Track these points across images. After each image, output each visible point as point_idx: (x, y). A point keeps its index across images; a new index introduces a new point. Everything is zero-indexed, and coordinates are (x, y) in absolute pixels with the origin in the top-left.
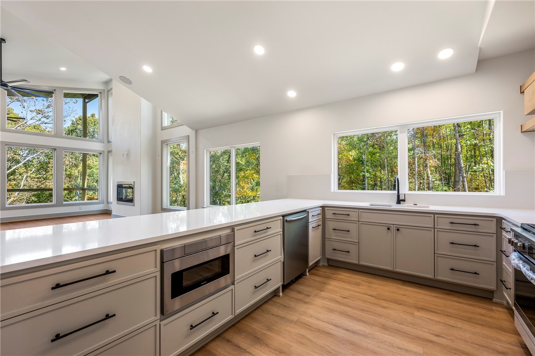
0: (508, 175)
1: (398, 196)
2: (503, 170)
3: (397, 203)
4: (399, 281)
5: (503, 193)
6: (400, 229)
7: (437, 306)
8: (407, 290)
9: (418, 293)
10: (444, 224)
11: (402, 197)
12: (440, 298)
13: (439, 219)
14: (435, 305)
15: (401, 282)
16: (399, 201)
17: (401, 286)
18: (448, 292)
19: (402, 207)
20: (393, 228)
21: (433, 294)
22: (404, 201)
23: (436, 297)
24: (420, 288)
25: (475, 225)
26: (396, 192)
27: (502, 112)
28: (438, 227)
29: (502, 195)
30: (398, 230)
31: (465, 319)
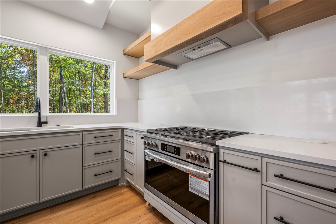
0: (118, 102)
1: (39, 118)
2: (116, 99)
3: (38, 126)
4: (46, 211)
5: (115, 113)
6: (47, 153)
7: (92, 216)
8: (58, 217)
9: (71, 212)
10: (89, 139)
11: (43, 120)
12: (92, 205)
13: (87, 135)
14: (90, 217)
15: (49, 210)
16: (40, 124)
17: (50, 217)
18: (92, 196)
19: (44, 129)
20: (39, 155)
21: (85, 205)
22: (46, 123)
23: (88, 206)
24: (70, 206)
25: (110, 136)
26: (36, 114)
27: (115, 62)
28: (86, 142)
29: (115, 114)
30: (46, 155)
31: (116, 214)
